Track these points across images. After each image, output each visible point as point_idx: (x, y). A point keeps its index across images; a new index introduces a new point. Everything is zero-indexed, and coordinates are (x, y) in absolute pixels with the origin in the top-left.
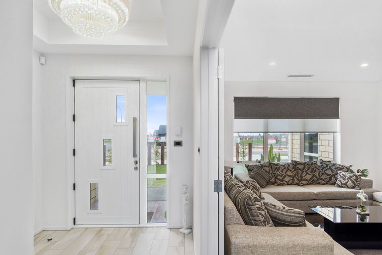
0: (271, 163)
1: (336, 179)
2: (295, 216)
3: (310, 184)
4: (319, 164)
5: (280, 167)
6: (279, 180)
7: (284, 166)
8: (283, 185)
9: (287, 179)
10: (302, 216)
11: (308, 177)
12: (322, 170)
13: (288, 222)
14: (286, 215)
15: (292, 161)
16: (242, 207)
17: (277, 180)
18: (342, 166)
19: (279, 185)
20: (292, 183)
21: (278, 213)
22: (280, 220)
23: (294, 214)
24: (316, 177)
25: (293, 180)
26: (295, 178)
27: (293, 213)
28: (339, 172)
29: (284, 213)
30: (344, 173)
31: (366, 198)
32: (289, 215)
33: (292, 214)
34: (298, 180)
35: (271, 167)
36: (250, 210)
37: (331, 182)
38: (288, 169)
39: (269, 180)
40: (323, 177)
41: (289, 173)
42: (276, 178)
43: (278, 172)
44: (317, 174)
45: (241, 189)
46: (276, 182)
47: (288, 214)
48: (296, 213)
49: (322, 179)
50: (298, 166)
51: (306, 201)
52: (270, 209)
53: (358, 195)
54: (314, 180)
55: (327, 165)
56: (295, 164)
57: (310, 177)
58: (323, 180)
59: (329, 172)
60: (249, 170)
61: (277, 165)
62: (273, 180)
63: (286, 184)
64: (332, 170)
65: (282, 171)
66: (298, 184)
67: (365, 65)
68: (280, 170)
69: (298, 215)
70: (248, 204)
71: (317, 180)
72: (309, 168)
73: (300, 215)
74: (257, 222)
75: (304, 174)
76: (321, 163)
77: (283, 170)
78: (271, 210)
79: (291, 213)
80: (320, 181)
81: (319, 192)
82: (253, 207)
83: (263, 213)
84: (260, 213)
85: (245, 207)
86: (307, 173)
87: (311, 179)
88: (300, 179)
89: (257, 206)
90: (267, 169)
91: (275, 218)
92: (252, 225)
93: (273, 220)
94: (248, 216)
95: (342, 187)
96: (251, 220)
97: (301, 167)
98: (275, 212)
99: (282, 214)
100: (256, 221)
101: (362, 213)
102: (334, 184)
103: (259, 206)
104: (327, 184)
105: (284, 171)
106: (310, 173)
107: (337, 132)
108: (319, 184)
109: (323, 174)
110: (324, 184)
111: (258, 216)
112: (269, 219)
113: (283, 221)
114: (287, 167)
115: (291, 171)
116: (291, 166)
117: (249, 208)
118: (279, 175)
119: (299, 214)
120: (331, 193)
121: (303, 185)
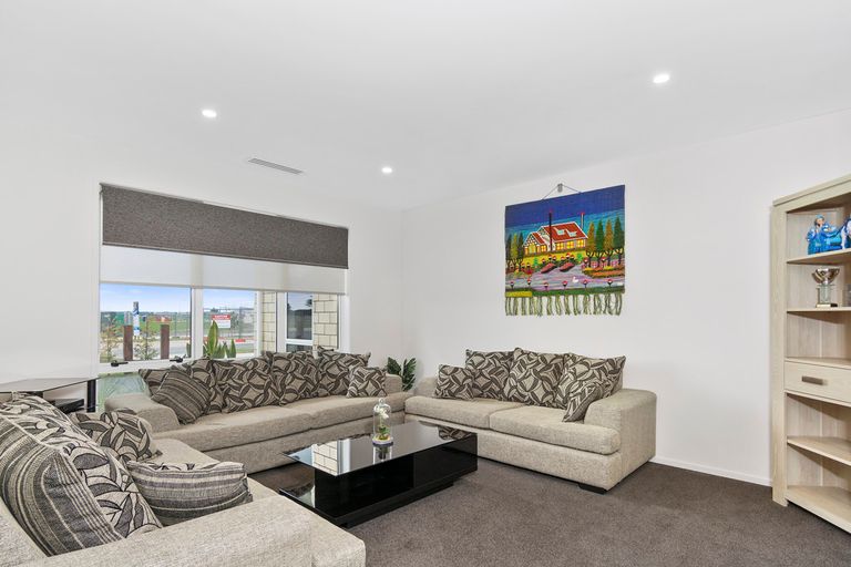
0: (213, 362)
1: (348, 383)
2: (220, 483)
3: (301, 399)
4: (316, 356)
5: (235, 369)
6: (233, 397)
7: (244, 365)
8: (241, 409)
9: (252, 394)
10: (238, 476)
11: (297, 384)
12: (322, 367)
13: (200, 503)
14: (196, 486)
15: (263, 353)
16: (30, 499)
17: (227, 400)
18: (356, 357)
19: (233, 411)
20: (264, 400)
21: (172, 486)
22: (177, 504)
23: (217, 478)
24: (313, 384)
25: (266, 393)
26: (269, 390)
27: (215, 475)
28: (351, 367)
29: (188, 481)
30: (359, 369)
31: (388, 413)
32: (204, 485)
33: (212, 479)
34: (277, 393)
35: (214, 371)
36: (63, 499)
37: (338, 390)
38: (254, 372)
39: (208, 402)
40: (325, 381)
41: (257, 380)
42: (226, 394)
43: (230, 382)
44: (312, 376)
45: (38, 438)
46: (225, 405)
47: (202, 480)
48: (224, 474)
49: (323, 386)
50: (275, 363)
51: (294, 437)
52: (149, 479)
53: (377, 409)
54: (307, 390)
55: (331, 357)
56: (270, 358)
57: (300, 383)
58: (324, 388)
59: (335, 371)
60: (152, 384)
61: (228, 364)
62: (218, 401)
63: (251, 405)
64: (339, 366)
65: (240, 378)
66: (276, 403)
67: (387, 170)
68: (236, 376)
69: (228, 477)
70: (52, 483)
71: (313, 390)
72: (297, 365)
73: (234, 476)
74: (92, 535)
75: (289, 378)
76: (320, 354)
77: (242, 374)
78: (152, 484)
79: (208, 475)
80: (319, 390)
81: (319, 413)
82: (72, 490)
83: (117, 498)
84: (105, 503)
85: (40, 497)
86: (294, 377)
87: (301, 388)
88: (280, 390)
89: (91, 481)
90: (203, 376)
91: (162, 503)
92: (73, 547)
93: (156, 512)
94: (55, 524)
95: (358, 396)
96: (67, 534)
97: (281, 364)
98: (163, 485)
99: (183, 485)
100: (89, 531)
101: (382, 442)
102: (344, 393)
103: (101, 480)
104: (332, 394)
105: (245, 378)
106: (300, 376)
107: (343, 294)
108: (317, 396)
109: (323, 376)
110: (326, 396)
111: (98, 514)
112: (140, 511)
113: (188, 504)
114: (251, 368)
115: (260, 375)
116: (261, 364)
117: (55, 497)
118: (234, 387)
119: (231, 473)
120: (339, 411)
121: (287, 403)
